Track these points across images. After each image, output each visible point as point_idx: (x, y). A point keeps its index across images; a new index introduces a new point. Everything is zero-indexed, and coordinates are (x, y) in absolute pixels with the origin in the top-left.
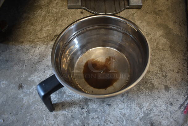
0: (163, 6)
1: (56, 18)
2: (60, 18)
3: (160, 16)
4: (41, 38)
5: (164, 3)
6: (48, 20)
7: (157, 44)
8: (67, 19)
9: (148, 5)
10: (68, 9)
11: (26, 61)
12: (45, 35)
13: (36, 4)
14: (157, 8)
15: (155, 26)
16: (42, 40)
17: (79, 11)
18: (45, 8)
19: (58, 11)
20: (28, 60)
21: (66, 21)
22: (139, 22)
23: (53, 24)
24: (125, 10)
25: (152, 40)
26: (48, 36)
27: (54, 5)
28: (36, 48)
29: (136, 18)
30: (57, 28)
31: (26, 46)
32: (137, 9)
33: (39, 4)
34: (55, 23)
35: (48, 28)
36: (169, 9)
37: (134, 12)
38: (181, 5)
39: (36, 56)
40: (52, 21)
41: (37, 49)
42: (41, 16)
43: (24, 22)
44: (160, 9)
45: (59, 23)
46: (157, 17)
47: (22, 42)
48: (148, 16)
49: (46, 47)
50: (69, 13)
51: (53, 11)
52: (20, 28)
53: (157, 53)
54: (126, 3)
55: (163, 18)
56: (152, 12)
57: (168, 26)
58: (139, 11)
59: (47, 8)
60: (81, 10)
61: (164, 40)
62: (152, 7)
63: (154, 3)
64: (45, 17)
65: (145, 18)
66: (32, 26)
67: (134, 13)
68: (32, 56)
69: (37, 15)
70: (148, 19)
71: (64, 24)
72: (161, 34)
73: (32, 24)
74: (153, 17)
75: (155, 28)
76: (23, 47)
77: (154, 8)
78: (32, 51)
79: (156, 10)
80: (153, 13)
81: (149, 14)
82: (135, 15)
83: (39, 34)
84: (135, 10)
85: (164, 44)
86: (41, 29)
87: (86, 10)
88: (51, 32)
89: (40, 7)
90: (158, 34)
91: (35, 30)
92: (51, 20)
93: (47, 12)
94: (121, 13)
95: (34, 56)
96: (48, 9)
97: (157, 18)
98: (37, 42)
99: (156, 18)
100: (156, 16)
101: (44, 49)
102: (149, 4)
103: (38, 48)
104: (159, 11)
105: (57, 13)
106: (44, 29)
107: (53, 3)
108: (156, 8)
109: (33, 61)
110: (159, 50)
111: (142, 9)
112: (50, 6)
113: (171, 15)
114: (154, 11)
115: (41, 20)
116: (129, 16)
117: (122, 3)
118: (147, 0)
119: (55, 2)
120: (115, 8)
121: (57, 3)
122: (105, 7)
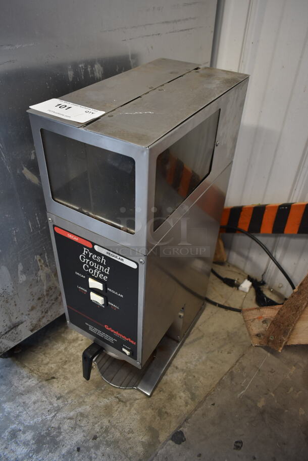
0: (175, 409)
1: (67, 359)
2: (70, 361)
3: (161, 419)
4: (40, 373)
5: (180, 406)
7: (130, 448)
8: (75, 366)
9: (161, 399)
11: (14, 387)
12: (46, 371)
13: (63, 335)
14: (167, 408)
15: (145, 428)
16: (40, 374)
20: (16, 387)
21: (72, 368)
22: (135, 412)
23: (60, 364)
24: (132, 390)
25: (129, 441)
26: (47, 374)
27: (76, 345)
28: (30, 379)
29: (135, 405)
30: (60, 370)
31: (25, 372)
32: (145, 396)
33: (66, 336)
34: (62, 364)
35: (53, 366)
36: (178, 417)
39: (24, 387)
40: (61, 361)
41: (30, 381)
42: (57, 349)
43: (41, 348)
44: (169, 411)
45: (65, 367)
46: (158, 418)
47: (25, 367)
48: (149, 411)
49: (37, 384)
51: (70, 351)
52: (34, 352)
53: (121, 459)
54: (137, 384)
55: (162, 423)
56: (157, 409)
57: (160, 436)
58: (145, 400)
59: (68, 344)
61: (140, 449)
62: (163, 404)
63: (169, 399)
64: (60, 352)
65: (144, 411)
66: (43, 356)
67: (138, 399)
68: (22, 385)
69: (55, 346)
70: (146, 414)
71: (68, 370)
72: (143, 440)
73: (44, 354)
74: (153, 415)
75: (143, 429)
76: (22, 371)
77: (163, 406)
78: (24, 380)
79: (163, 410)
80: (157, 411)
81: (153, 409)
82: (137, 401)
83: (42, 367)
85: (136, 452)
86: (47, 364)
87: (97, 367)
88: (52, 372)
89: (63, 341)
90: (140, 438)
91: (42, 361)
93: (65, 349)
94: (126, 391)
95: (22, 386)
96: (68, 346)
97: (156, 420)
98: (34, 375)
99: (155, 418)
101: (34, 385)
102: (162, 398)
103: (31, 380)
104: (166, 412)
105: (72, 354)
106: (50, 365)
107: (77, 343)
108: (165, 407)
109: (18, 390)
110: (126, 456)
112: (73, 344)
113: (174, 425)
114: (159, 410)
115: (55, 353)
116: (131, 399)
117: (134, 380)
118: (164, 392)
119: (80, 342)
120: (122, 383)
121: (80, 345)
122: (115, 376)
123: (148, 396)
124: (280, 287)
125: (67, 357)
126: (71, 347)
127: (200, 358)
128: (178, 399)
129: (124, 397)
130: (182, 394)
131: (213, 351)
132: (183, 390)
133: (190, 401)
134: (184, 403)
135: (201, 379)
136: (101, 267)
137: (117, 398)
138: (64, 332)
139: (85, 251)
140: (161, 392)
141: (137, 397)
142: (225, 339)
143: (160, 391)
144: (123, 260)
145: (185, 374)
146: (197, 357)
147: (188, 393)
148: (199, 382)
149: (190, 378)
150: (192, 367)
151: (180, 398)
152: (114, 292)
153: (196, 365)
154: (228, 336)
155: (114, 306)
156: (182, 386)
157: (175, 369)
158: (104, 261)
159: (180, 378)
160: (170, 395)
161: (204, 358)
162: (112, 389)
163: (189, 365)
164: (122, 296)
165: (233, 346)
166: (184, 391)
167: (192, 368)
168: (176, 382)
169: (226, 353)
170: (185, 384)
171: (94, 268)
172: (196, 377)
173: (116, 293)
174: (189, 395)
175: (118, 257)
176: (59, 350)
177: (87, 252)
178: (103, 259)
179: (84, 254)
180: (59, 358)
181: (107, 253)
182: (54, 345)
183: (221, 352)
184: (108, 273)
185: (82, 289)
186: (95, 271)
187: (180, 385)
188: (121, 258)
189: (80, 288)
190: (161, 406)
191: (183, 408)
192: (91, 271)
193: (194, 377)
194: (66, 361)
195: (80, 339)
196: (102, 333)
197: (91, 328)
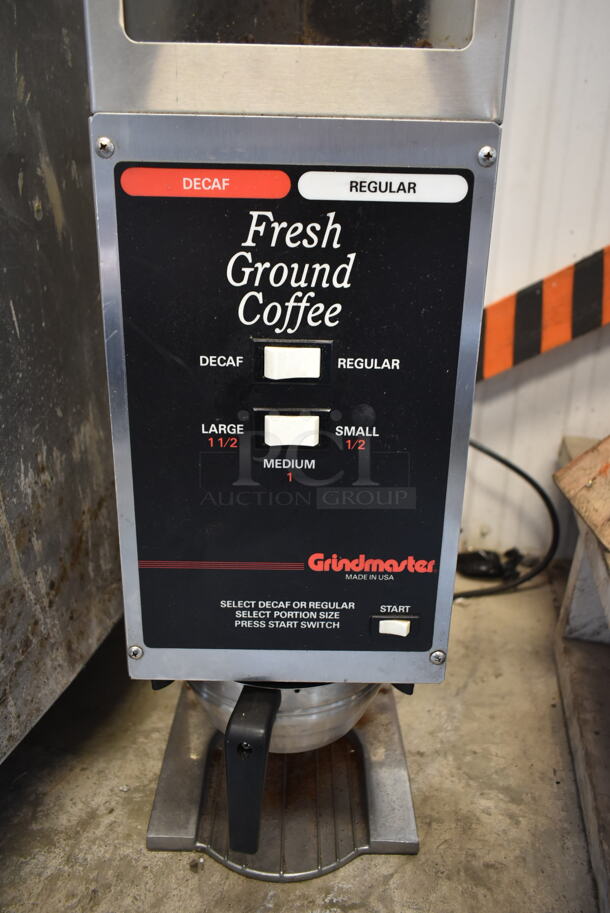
0: (501, 845)
1: (92, 888)
2: (108, 886)
3: (489, 889)
5: (505, 832)
6: (64, 892)
8: (134, 891)
9: (446, 841)
10: (145, 851)
13: (35, 827)
14: (479, 853)
17: (186, 858)
18: (63, 843)
19: (108, 856)
21: (128, 901)
22: (408, 912)
24: (357, 862)
27: (99, 832)
29: (397, 895)
32: (403, 857)
33: (47, 825)
36: (524, 859)
37: (391, 871)
38: (569, 844)
40: (75, 900)
42: (40, 875)
44: (490, 858)
46: (481, 892)
48: (445, 887)
50: (145, 868)
51: (89, 857)
54: (360, 835)
55: (501, 898)
56: (458, 872)
58: (409, 867)
59: (71, 842)
60: (192, 855)
62: (461, 849)
63: (464, 831)
64: (54, 879)
65: (433, 897)
67: (392, 875)
69: (27, 869)
70: (444, 900)
74: (463, 893)
77: (467, 855)
79: (475, 863)
80: (462, 874)
81: (449, 878)
82: (393, 883)
84: (394, 860)
87: (211, 856)
89: (48, 840)
92: (73, 896)
94: (342, 872)
96: (73, 847)
97: (481, 897)
99: (474, 897)
100: (475, 889)
102: (447, 836)
104: (488, 866)
105: (102, 864)
107: (98, 826)
108: (474, 856)
111: (421, 857)
112: (85, 837)
113: (533, 884)
114: (466, 870)
115: (36, 891)
116: (371, 887)
117: (345, 831)
118: (440, 821)
119: (107, 820)
120: (319, 853)
121: (111, 826)
122: (282, 847)
123: (410, 851)
125: (88, 882)
126: (84, 846)
127: (451, 710)
128: (484, 818)
129: (347, 892)
130: (484, 803)
131: (465, 686)
132: (478, 793)
133: (513, 808)
134: (508, 821)
135: (493, 749)
136: (317, 267)
137: (332, 904)
138: (34, 818)
139: (253, 228)
140: (434, 825)
141: (385, 870)
142: (466, 656)
143: (429, 824)
144: (412, 187)
145: (451, 758)
146: (444, 713)
147: (493, 793)
148: (495, 758)
149: (468, 758)
150: (453, 737)
151: (490, 815)
152: (362, 364)
153: (456, 729)
154: (467, 648)
155: (361, 431)
156: (468, 785)
157: (418, 758)
158: (333, 231)
159: (446, 771)
160: (458, 820)
161: (459, 707)
162: (300, 889)
163: (440, 735)
164: (396, 363)
165: (495, 660)
166: (482, 794)
167: (453, 739)
168: (447, 784)
169: (493, 678)
170: (470, 778)
171: (285, 293)
172: (478, 750)
173: (374, 363)
174: (501, 796)
175: (396, 179)
176: (49, 872)
177: (261, 229)
178: (330, 227)
179: (249, 243)
180: (60, 895)
181: (354, 186)
182: (20, 867)
183: (483, 681)
184: (346, 285)
185: (223, 428)
186: (291, 304)
187: (462, 785)
188: (407, 178)
189: (213, 429)
190: (463, 858)
191: (514, 833)
192: (271, 316)
193: (475, 753)
194: (94, 891)
195: (102, 810)
196: (290, 609)
197: (246, 614)
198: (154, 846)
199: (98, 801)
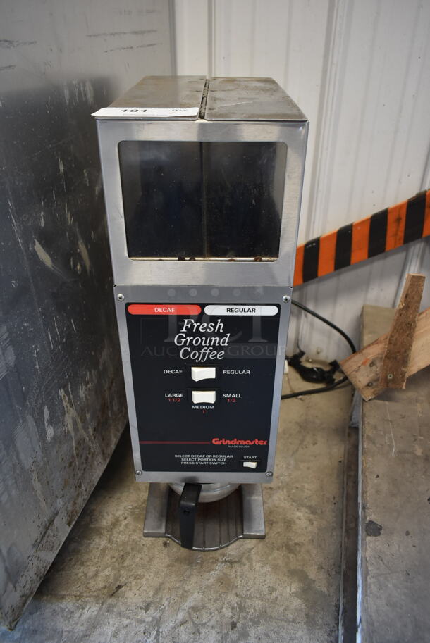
0: (304, 535)
1: (122, 553)
2: (129, 553)
3: (295, 554)
4: (95, 591)
5: (306, 528)
6: (109, 556)
7: (285, 609)
8: (140, 555)
9: (278, 533)
10: (143, 537)
11: (65, 634)
12: (101, 585)
13: (92, 526)
14: (293, 538)
15: (285, 575)
16: (95, 594)
17: (162, 540)
18: (106, 534)
19: (126, 539)
20: (69, 632)
21: (138, 560)
22: (259, 565)
23: (117, 564)
24: (238, 542)
25: (278, 602)
26: (105, 587)
27: (121, 528)
28: (83, 609)
29: (254, 557)
30: (122, 572)
31: (68, 604)
32: (258, 540)
33: (97, 525)
34: (119, 563)
35: (107, 572)
36: (313, 541)
37: (253, 546)
38: (334, 534)
39: (82, 625)
40: (115, 560)
41: (85, 611)
42: (98, 548)
43: (70, 560)
44: (297, 541)
45: (126, 564)
46: (291, 555)
47: (63, 597)
48: (276, 554)
49: (101, 609)
50: (143, 545)
51: (118, 540)
52: (63, 570)
53: (284, 628)
54: (239, 530)
55: (300, 558)
56: (282, 547)
57: (308, 574)
58: (261, 545)
59: (109, 533)
60: (164, 539)
61: (297, 603)
62: (285, 536)
63: (287, 528)
64: (104, 550)
65: (270, 558)
66: (82, 567)
67: (253, 548)
68: (77, 624)
69: (92, 546)
70: (275, 559)
71: (133, 566)
72: (293, 590)
73: (82, 564)
74: (283, 556)
75: (285, 578)
76: (63, 606)
77: (287, 539)
78: (77, 615)
79: (290, 543)
80: (284, 548)
81: (278, 550)
82: (253, 552)
83: (92, 583)
84: (254, 541)
85: (296, 610)
86: (96, 574)
87: (172, 540)
88: (111, 580)
89: (99, 532)
90: (288, 589)
91: (86, 575)
92: (114, 557)
93: (109, 542)
94: (231, 547)
95: (79, 625)
96: (110, 536)
97: (291, 558)
98: (87, 599)
99: (288, 558)
100: (289, 555)
101: (96, 613)
102: (279, 530)
103: (86, 609)
104: (296, 544)
105: (124, 543)
106: (102, 574)
107: (120, 525)
108: (290, 539)
109: (76, 635)
110: (288, 621)
111: (267, 540)
112: (117, 530)
113: (315, 552)
114: (286, 545)
115: (97, 555)
116: (244, 553)
117: (232, 528)
118: (277, 523)
119: (124, 523)
120: (220, 539)
121: (126, 526)
122: (204, 536)
123: (262, 538)
124: (318, 353)
125: (119, 551)
126: (115, 535)
127: (288, 464)
128: (297, 521)
129: (233, 555)
130: (298, 514)
131: (297, 451)
132: (296, 509)
133: (312, 516)
134: (308, 523)
135: (306, 486)
136: (213, 339)
137: (226, 561)
138: (91, 522)
139: (185, 325)
140: (274, 525)
141: (250, 546)
142: (300, 432)
143: (272, 524)
144: (254, 310)
145: (285, 491)
146: (284, 466)
147: (303, 509)
148: (306, 491)
149: (294, 491)
150: (287, 479)
151: (300, 519)
152: (234, 372)
153: (290, 475)
154: (301, 427)
155: (234, 395)
156: (292, 505)
157: (269, 491)
158: (220, 326)
159: (282, 497)
160: (285, 522)
161: (292, 462)
162: (212, 554)
163: (282, 478)
164: (248, 372)
165: (314, 435)
166: (298, 509)
167: (287, 480)
168: (282, 505)
169: (311, 445)
170: (294, 501)
171: (200, 348)
172: (299, 487)
173: (239, 372)
174: (307, 510)
175: (247, 308)
176: (102, 547)
177: (189, 326)
178: (218, 324)
179: (184, 330)
180: (108, 557)
181: (228, 310)
182: (88, 545)
183: (306, 447)
184: (226, 344)
185: (174, 395)
186: (202, 352)
187: (289, 504)
188: (251, 307)
189: (170, 395)
190: (285, 540)
191: (310, 528)
192: (194, 355)
193: (297, 488)
194: (123, 556)
195: (121, 518)
196: (205, 458)
197: (185, 460)
198: (146, 535)
199: (119, 513)
